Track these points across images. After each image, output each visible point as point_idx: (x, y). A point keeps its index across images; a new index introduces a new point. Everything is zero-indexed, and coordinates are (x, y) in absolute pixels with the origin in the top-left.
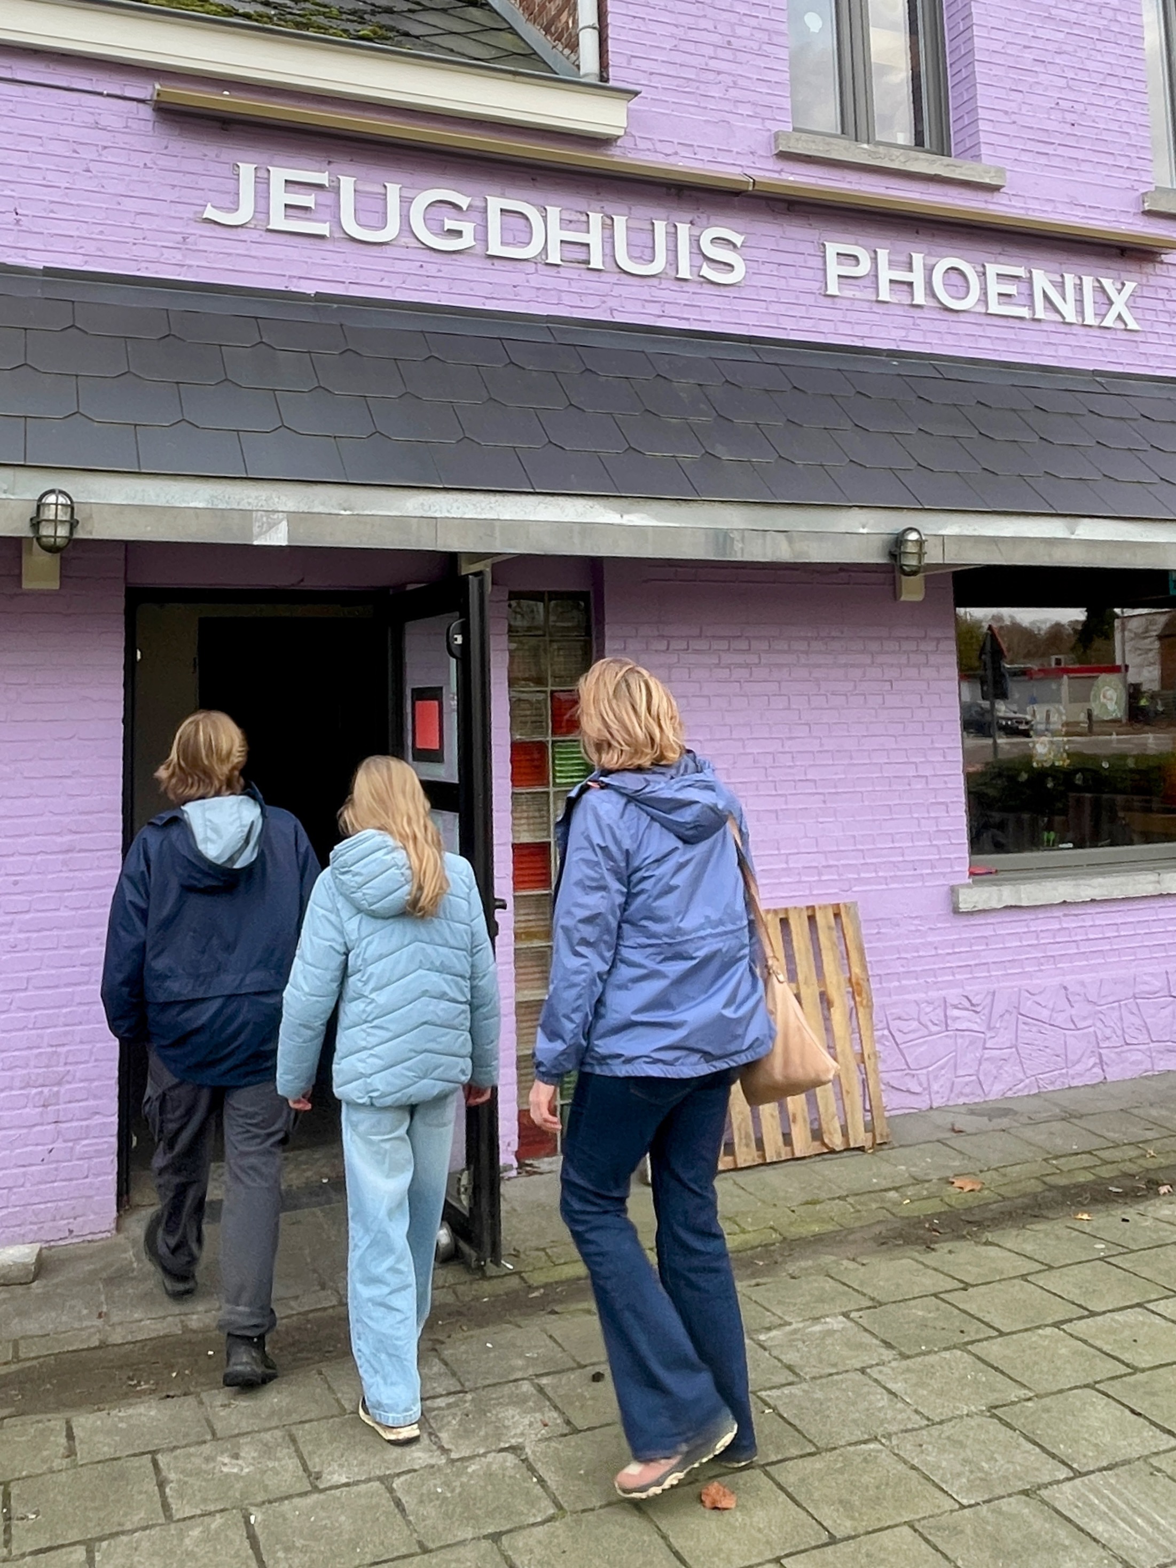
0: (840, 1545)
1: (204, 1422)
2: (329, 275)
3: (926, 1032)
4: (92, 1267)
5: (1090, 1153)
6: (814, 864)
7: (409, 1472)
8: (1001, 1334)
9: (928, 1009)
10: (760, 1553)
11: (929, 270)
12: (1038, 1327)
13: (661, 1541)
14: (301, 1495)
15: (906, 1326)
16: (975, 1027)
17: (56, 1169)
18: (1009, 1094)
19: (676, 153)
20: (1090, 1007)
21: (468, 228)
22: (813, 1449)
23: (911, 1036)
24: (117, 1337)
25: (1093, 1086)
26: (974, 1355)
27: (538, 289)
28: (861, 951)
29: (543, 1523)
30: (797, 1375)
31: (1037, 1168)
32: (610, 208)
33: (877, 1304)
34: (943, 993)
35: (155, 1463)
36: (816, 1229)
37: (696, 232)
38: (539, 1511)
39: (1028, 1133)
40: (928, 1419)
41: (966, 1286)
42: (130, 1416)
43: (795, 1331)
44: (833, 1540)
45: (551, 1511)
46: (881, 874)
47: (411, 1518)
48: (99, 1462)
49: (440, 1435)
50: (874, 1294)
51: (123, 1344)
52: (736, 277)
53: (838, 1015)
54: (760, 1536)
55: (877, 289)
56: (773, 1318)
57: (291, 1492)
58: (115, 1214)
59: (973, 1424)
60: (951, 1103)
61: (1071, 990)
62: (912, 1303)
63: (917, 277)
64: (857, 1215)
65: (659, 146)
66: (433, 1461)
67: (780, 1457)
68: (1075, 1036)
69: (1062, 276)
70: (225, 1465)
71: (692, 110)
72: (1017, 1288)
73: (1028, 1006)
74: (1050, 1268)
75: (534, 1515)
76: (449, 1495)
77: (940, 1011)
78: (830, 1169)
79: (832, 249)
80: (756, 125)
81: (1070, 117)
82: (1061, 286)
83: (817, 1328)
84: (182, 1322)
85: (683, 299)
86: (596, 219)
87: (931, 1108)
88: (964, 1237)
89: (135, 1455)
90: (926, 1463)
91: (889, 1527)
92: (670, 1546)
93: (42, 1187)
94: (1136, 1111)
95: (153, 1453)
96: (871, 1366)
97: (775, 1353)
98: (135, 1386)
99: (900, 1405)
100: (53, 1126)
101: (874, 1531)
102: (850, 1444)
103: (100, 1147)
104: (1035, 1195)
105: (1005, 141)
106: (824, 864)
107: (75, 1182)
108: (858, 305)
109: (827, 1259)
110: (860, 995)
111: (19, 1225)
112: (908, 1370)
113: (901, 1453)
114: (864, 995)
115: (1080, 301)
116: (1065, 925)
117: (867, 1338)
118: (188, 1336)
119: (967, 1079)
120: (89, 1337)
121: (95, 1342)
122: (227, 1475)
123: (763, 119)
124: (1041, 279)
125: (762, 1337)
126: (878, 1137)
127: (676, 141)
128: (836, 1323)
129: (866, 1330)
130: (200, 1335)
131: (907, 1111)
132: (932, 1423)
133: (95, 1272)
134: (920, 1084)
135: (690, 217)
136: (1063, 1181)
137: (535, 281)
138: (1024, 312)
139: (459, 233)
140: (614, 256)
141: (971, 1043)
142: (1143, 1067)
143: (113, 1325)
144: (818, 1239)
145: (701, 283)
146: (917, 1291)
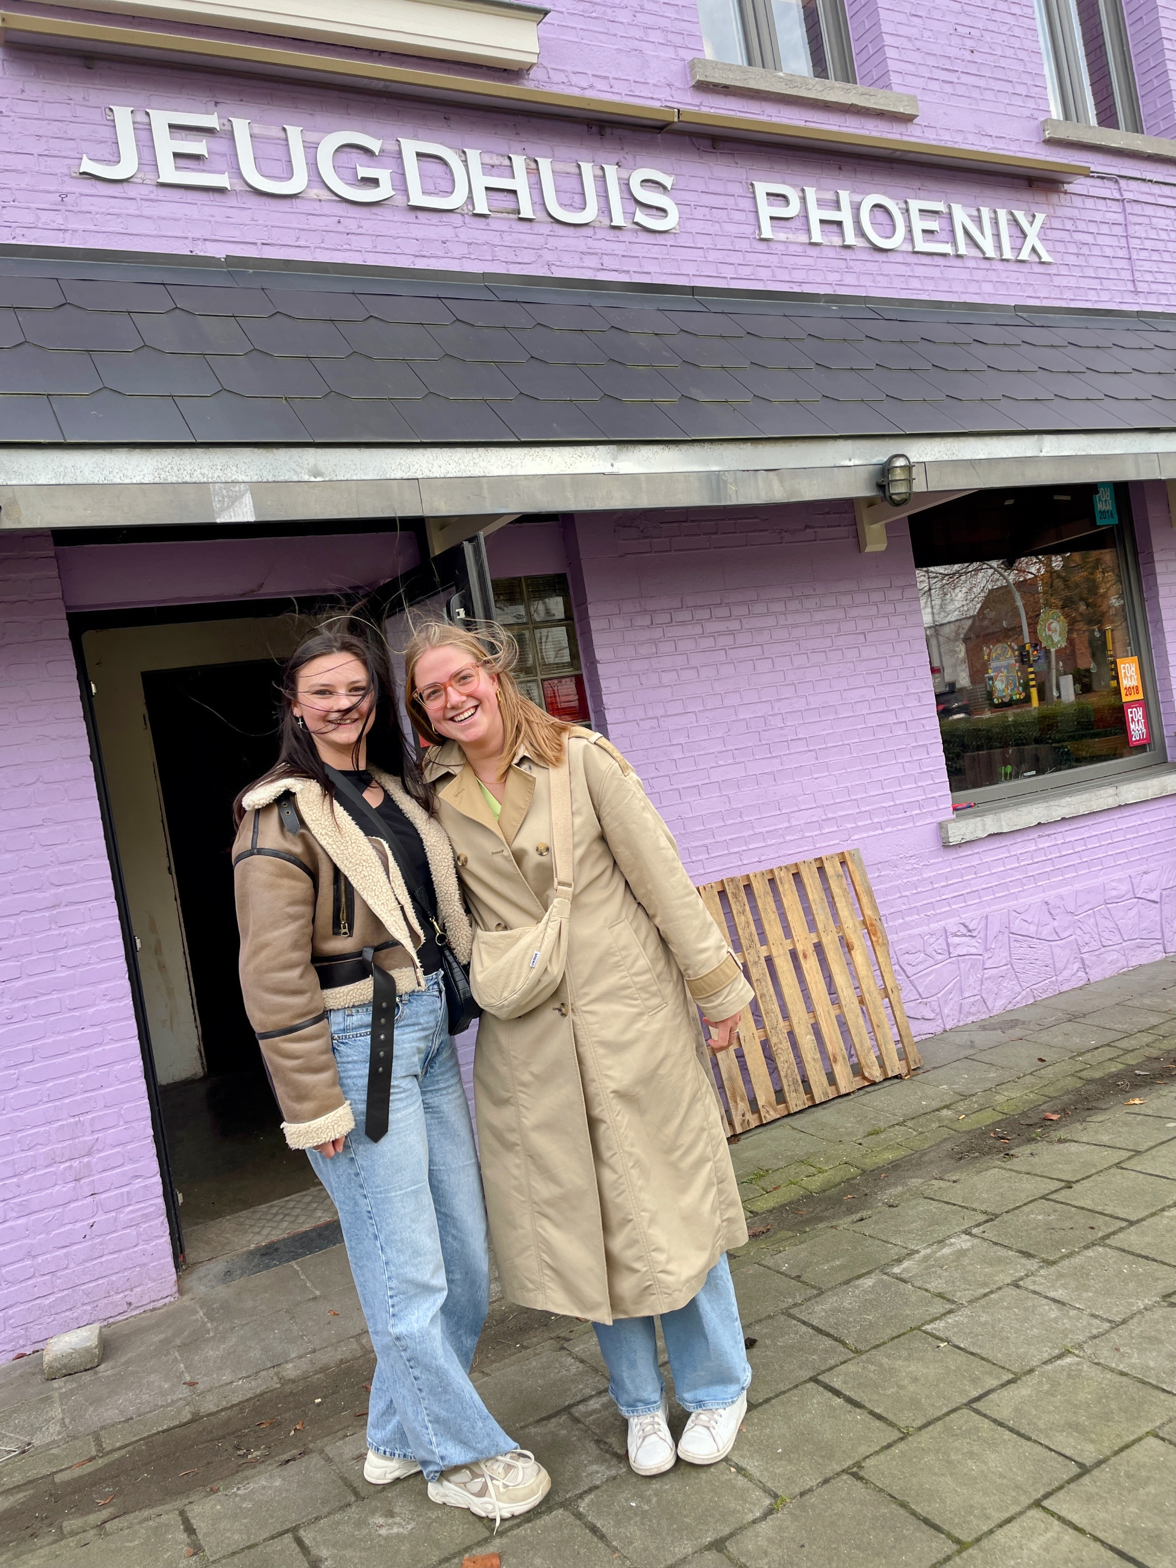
0: (1095, 1472)
1: (340, 1483)
2: (237, 234)
3: (932, 962)
4: (162, 1336)
5: (1108, 1045)
6: (815, 819)
7: (590, 1490)
8: (1131, 1223)
9: (932, 940)
10: (1016, 1501)
11: (856, 209)
12: (1163, 1210)
13: (902, 1511)
14: (479, 1544)
15: (1034, 1232)
16: (974, 951)
17: (101, 1243)
18: (1010, 1007)
19: (591, 86)
20: (1070, 917)
21: (384, 175)
22: (1011, 1376)
23: (921, 967)
24: (209, 1405)
25: (1080, 988)
26: (1117, 1248)
27: (470, 244)
28: (870, 893)
29: (764, 1517)
30: (953, 1302)
31: (1067, 1067)
32: (533, 149)
33: (992, 1217)
34: (942, 923)
35: (299, 1542)
36: (889, 1156)
37: (624, 174)
38: (754, 1505)
39: (1045, 1037)
40: (1110, 1321)
41: (1069, 1185)
42: (253, 1492)
43: (926, 1258)
44: (1084, 1470)
45: (767, 1502)
46: (875, 820)
47: (614, 1543)
48: (234, 1554)
49: (608, 1440)
50: (983, 1208)
51: (218, 1412)
52: (670, 222)
53: (859, 956)
54: (1005, 1481)
55: (809, 231)
56: (897, 1249)
57: (468, 1543)
58: (175, 1277)
59: (1155, 1316)
60: (961, 1024)
61: (1052, 903)
62: (1026, 1209)
63: (845, 216)
64: (922, 1137)
65: (574, 79)
66: (613, 1472)
67: (980, 1391)
68: (1058, 946)
69: (978, 210)
70: (381, 1526)
71: (602, 37)
72: (1119, 1177)
73: (1017, 925)
74: (1138, 1153)
75: (751, 1511)
76: (646, 1507)
77: (942, 940)
78: (878, 1099)
79: (762, 188)
80: (667, 53)
81: (969, 43)
82: (979, 220)
83: (946, 1251)
84: (277, 1374)
85: (619, 249)
86: (519, 162)
87: (945, 1031)
88: (1034, 1139)
89: (273, 1538)
90: (1133, 1366)
91: (1134, 1442)
92: (914, 1513)
93: (87, 1265)
94: (1129, 1003)
95: (294, 1530)
96: (1021, 1279)
97: (918, 1284)
98: (245, 1456)
99: (1073, 1313)
100: (90, 1199)
101: (1122, 1449)
102: (1045, 1363)
103: (147, 1211)
104: (1078, 1090)
105: (911, 68)
106: (824, 817)
107: (124, 1253)
108: (792, 249)
109: (915, 1182)
110: (875, 935)
111: (71, 1309)
112: (1060, 1276)
113: (1101, 1361)
114: (879, 934)
115: (997, 236)
116: (1041, 846)
117: (1002, 1252)
118: (288, 1388)
119: (972, 999)
120: (179, 1412)
121: (186, 1416)
122: (387, 1538)
123: (676, 47)
124: (961, 215)
125: (896, 1270)
126: (912, 1063)
127: (590, 72)
128: (963, 1242)
129: (996, 1244)
130: (301, 1383)
131: (924, 1037)
132: (1115, 1325)
133: (166, 1342)
134: (933, 1011)
135: (616, 157)
136: (1097, 1074)
137: (465, 234)
138: (947, 249)
139: (374, 182)
140: (544, 204)
141: (973, 966)
142: (1119, 965)
143: (202, 1393)
144: (895, 1166)
145: (636, 231)
146: (1023, 1198)
